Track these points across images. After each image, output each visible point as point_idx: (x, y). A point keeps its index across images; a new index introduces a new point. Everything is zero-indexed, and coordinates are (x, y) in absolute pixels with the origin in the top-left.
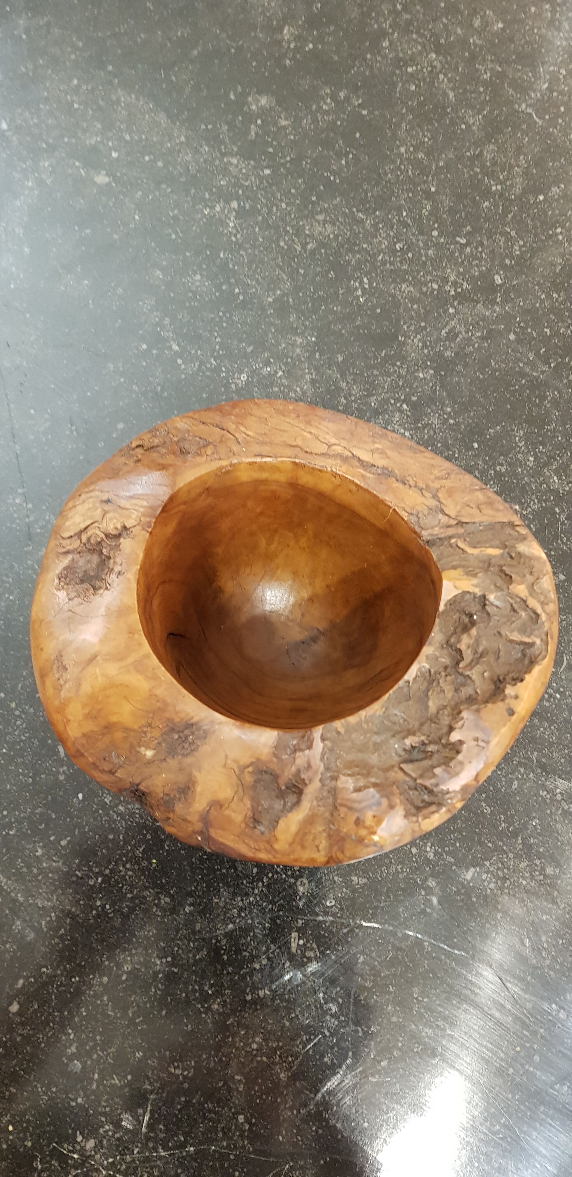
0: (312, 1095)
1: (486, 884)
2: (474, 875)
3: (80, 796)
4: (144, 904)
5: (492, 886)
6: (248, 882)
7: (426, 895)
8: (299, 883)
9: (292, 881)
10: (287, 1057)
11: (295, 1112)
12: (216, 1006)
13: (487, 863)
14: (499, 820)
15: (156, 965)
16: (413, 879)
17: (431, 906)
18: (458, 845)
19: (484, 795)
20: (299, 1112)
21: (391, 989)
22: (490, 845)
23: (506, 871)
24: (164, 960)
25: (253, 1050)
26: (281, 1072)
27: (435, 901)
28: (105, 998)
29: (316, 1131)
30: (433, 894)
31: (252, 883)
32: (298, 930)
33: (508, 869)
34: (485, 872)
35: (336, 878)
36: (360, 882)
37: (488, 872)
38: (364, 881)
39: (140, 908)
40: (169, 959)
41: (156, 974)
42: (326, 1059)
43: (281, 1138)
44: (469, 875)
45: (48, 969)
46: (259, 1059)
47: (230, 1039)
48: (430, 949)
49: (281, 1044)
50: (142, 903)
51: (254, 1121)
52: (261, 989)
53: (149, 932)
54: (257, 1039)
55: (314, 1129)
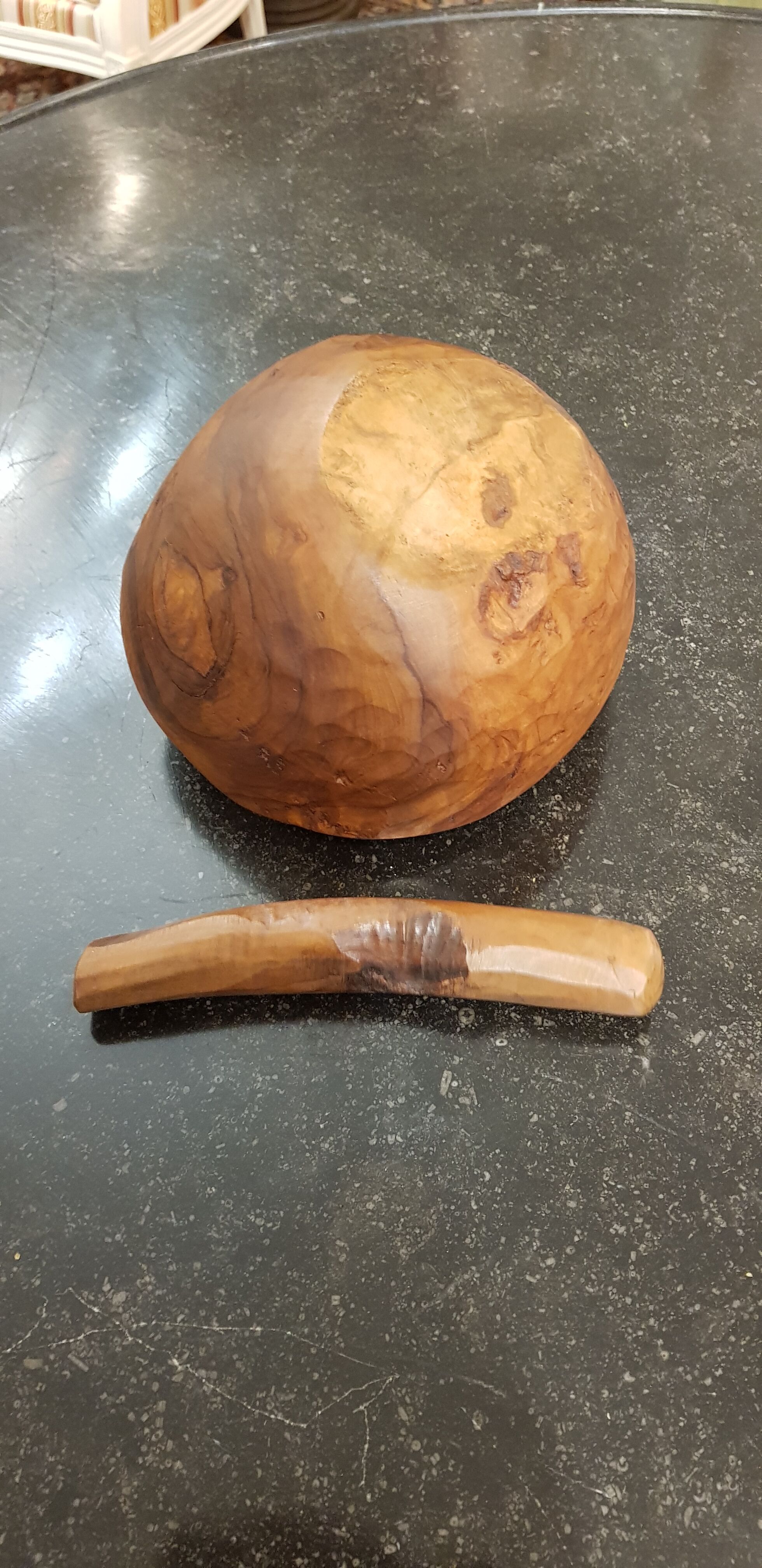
0: (442, 1286)
1: (720, 1053)
2: (703, 1039)
3: (201, 875)
4: (255, 1006)
5: (729, 1056)
6: (394, 1002)
7: (635, 1053)
8: (461, 1013)
9: (454, 1008)
10: (413, 1228)
11: (413, 1304)
12: (327, 1146)
13: (724, 1028)
14: (746, 979)
15: (255, 1081)
16: (618, 1032)
17: (640, 1068)
18: (685, 1000)
19: (726, 947)
20: (418, 1305)
21: (572, 1164)
22: (730, 1006)
23: (749, 1041)
24: (268, 1078)
25: (368, 1210)
26: (402, 1246)
27: (646, 1063)
28: (181, 1112)
29: (439, 1337)
30: (644, 1054)
31: (400, 1004)
32: (453, 1069)
33: (753, 1039)
34: (719, 1038)
35: (513, 1015)
36: (545, 1024)
37: (724, 1039)
38: (551, 1023)
39: (249, 1010)
40: (275, 1077)
41: (254, 1092)
42: (468, 1241)
43: (387, 1337)
44: (697, 1039)
45: (114, 1065)
46: (374, 1223)
47: (339, 1191)
48: (632, 1121)
49: (407, 1209)
50: (253, 1005)
51: (352, 1306)
52: (391, 1134)
53: (255, 1040)
54: (376, 1197)
55: (437, 1332)
